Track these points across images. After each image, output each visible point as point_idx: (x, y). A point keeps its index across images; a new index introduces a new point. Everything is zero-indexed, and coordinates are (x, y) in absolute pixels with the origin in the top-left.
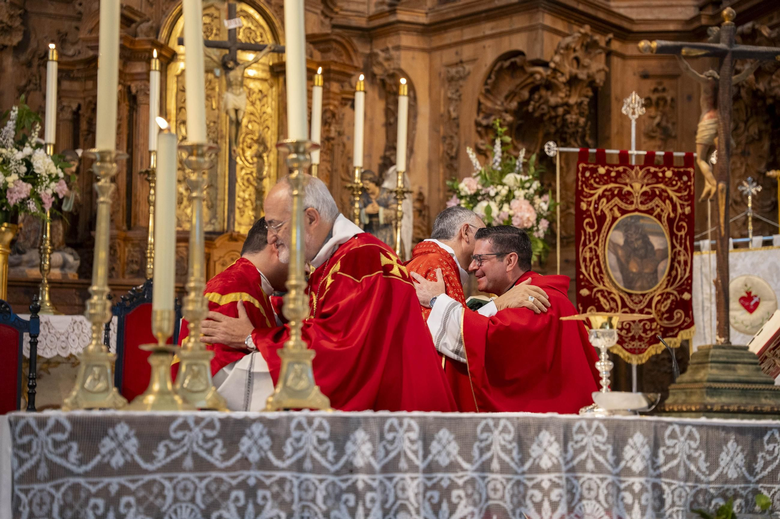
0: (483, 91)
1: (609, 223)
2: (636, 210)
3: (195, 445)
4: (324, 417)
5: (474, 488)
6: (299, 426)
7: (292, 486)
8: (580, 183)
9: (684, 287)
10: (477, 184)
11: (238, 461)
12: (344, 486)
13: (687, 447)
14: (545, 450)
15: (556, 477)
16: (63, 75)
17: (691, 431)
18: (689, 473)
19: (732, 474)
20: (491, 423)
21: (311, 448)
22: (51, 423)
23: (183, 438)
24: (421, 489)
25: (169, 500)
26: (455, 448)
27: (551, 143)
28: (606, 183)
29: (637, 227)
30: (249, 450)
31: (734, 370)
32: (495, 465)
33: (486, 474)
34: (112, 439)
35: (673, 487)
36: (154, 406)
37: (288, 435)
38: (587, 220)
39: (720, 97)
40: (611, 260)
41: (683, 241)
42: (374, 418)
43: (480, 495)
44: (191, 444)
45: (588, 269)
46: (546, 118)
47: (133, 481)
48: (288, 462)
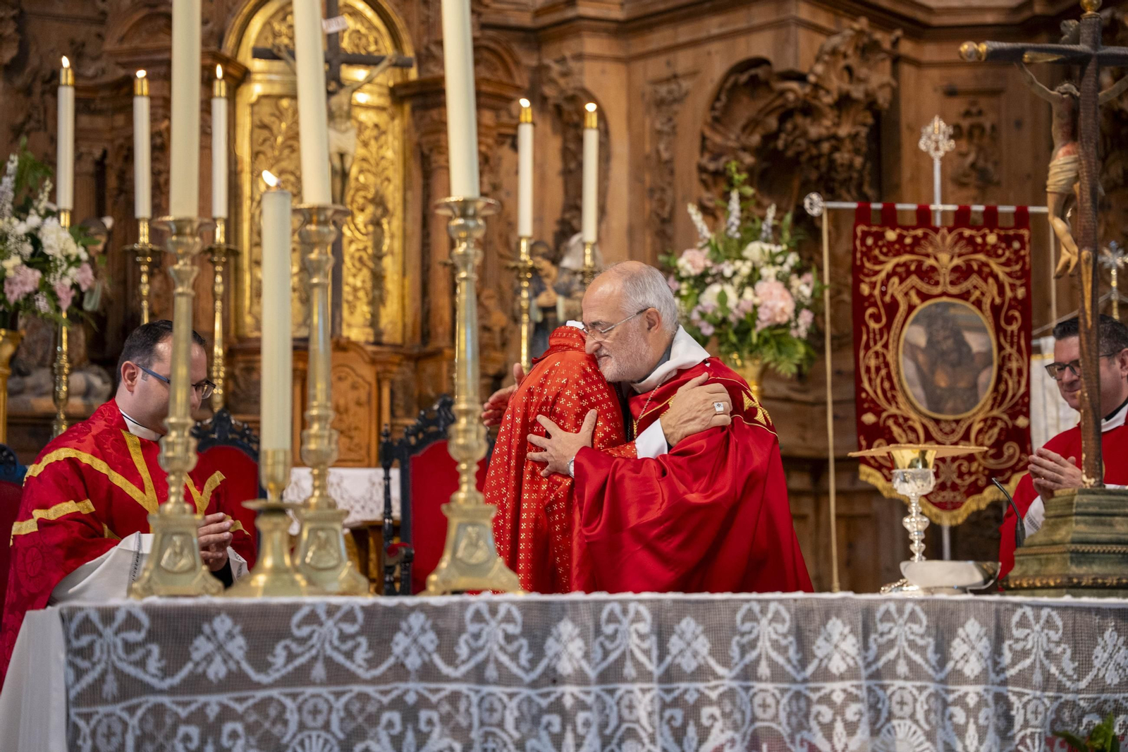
0: (709, 120)
1: (904, 315)
2: (944, 294)
3: (327, 646)
4: (513, 603)
5: (734, 703)
6: (478, 617)
7: (470, 704)
8: (859, 255)
9: (1018, 408)
10: (706, 258)
11: (390, 669)
12: (544, 703)
13: (1045, 639)
14: (836, 646)
15: (852, 686)
16: (82, 106)
17: (1049, 616)
18: (1048, 677)
19: (1112, 678)
20: (756, 608)
21: (496, 648)
22: (120, 617)
23: (310, 636)
24: (657, 707)
25: (293, 726)
26: (704, 646)
27: (815, 196)
28: (898, 254)
29: (946, 320)
30: (406, 653)
31: (1111, 525)
32: (764, 670)
33: (751, 684)
34: (208, 639)
35: (1025, 699)
36: (267, 590)
37: (461, 630)
38: (870, 311)
39: (1082, 124)
40: (907, 370)
41: (1015, 340)
42: (586, 602)
43: (743, 713)
44: (323, 645)
45: (873, 383)
46: (804, 158)
47: (240, 700)
48: (463, 669)
